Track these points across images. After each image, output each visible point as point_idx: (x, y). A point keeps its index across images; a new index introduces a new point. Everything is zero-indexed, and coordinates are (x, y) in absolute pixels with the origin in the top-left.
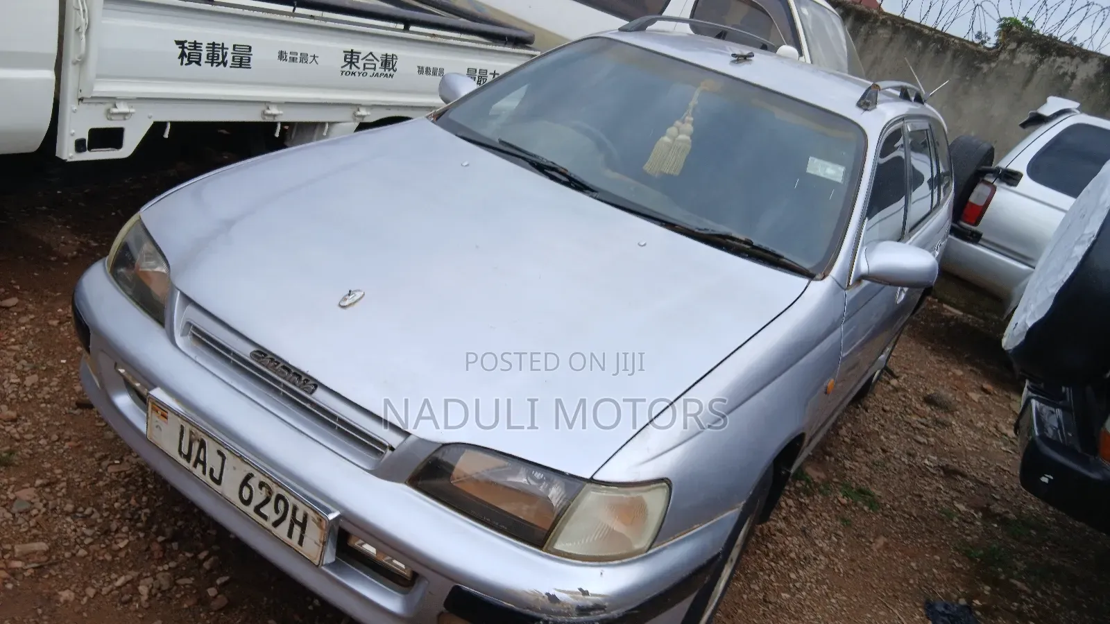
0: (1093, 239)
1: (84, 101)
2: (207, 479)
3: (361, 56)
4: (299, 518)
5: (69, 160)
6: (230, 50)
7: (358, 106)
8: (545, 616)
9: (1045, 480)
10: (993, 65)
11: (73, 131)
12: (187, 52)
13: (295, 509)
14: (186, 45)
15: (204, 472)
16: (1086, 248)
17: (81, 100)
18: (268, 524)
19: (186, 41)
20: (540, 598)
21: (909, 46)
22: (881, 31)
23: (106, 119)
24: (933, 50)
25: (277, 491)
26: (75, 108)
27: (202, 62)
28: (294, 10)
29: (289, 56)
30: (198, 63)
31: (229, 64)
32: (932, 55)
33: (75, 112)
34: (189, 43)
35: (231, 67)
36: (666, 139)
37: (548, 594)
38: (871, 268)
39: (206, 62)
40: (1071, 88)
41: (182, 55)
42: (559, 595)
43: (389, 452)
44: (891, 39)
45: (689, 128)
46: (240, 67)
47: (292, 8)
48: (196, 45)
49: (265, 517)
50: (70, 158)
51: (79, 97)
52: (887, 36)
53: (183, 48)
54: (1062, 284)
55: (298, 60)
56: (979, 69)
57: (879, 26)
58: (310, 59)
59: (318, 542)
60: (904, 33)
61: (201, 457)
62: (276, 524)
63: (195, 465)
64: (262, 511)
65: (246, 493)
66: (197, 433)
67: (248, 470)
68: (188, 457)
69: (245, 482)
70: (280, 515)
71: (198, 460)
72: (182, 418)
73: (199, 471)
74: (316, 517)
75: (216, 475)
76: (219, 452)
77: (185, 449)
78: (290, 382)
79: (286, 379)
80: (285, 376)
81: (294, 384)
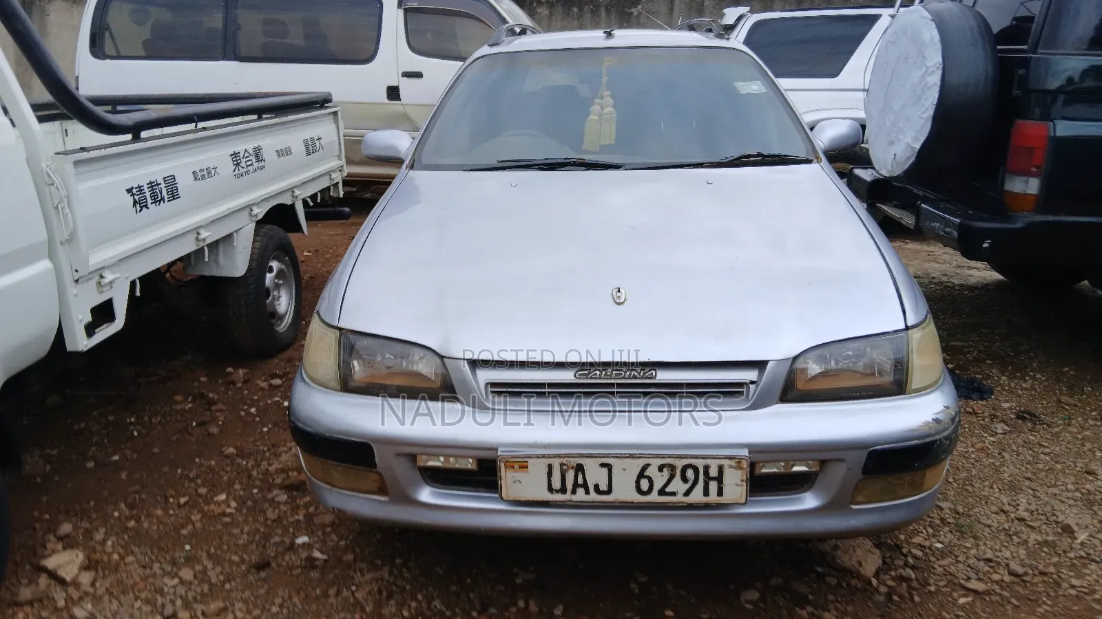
0: (941, 67)
1: (80, 281)
2: (594, 496)
3: (241, 155)
4: (713, 472)
5: (85, 349)
6: (163, 185)
7: (249, 207)
8: (937, 437)
9: (986, 245)
10: (640, 7)
11: (80, 317)
12: (137, 198)
13: (707, 468)
14: (134, 191)
15: (587, 492)
16: (940, 74)
17: (77, 281)
18: (679, 498)
19: (132, 188)
20: (931, 425)
21: (568, 15)
22: (539, 10)
23: (98, 294)
24: (589, 10)
25: (679, 464)
26: (75, 292)
27: (149, 205)
28: (196, 126)
29: (200, 174)
30: (146, 206)
31: (166, 200)
32: (589, 15)
33: (76, 296)
34: (136, 188)
35: (168, 201)
36: (592, 117)
37: (933, 419)
38: (825, 144)
39: (152, 203)
40: (705, 4)
41: (135, 203)
42: (939, 416)
43: (752, 387)
44: (551, 14)
45: (610, 101)
46: (174, 199)
47: (194, 124)
48: (152, 185)
49: (673, 494)
50: (86, 346)
51: (76, 279)
52: (547, 12)
53: (133, 195)
54: (934, 107)
55: (206, 176)
56: (631, 14)
57: (536, 6)
58: (213, 171)
59: (740, 483)
60: (559, 5)
61: (580, 481)
62: (687, 493)
63: (574, 492)
64: (668, 490)
65: (645, 484)
66: (570, 462)
67: (642, 462)
68: (563, 490)
69: (641, 475)
70: (690, 483)
71: (576, 486)
72: (549, 456)
73: (580, 495)
74: (733, 463)
75: (604, 487)
76: (603, 465)
77: (557, 484)
78: (629, 378)
79: (624, 378)
80: (623, 376)
81: (635, 377)
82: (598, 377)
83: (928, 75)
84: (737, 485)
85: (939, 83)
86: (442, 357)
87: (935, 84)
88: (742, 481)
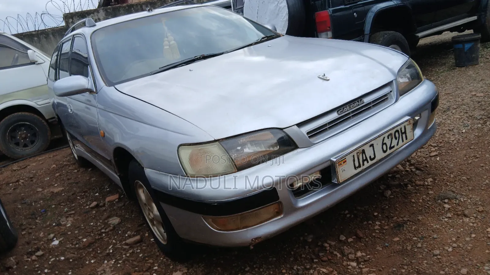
2: (370, 162)
4: (403, 130)
13: (401, 129)
15: (368, 162)
18: (396, 148)
25: (393, 132)
49: (394, 147)
61: (364, 158)
62: (398, 144)
63: (363, 165)
64: (392, 146)
65: (385, 147)
66: (360, 150)
67: (382, 138)
68: (360, 166)
69: (383, 144)
70: (398, 139)
71: (363, 161)
72: (351, 152)
73: (366, 165)
74: (407, 123)
75: (373, 156)
76: (370, 146)
77: (357, 165)
78: (357, 106)
79: (355, 107)
80: (354, 106)
81: (359, 105)
82: (347, 110)
83: (280, 4)
84: (410, 132)
85: (287, 5)
86: (281, 129)
87: (285, 6)
88: (411, 129)
